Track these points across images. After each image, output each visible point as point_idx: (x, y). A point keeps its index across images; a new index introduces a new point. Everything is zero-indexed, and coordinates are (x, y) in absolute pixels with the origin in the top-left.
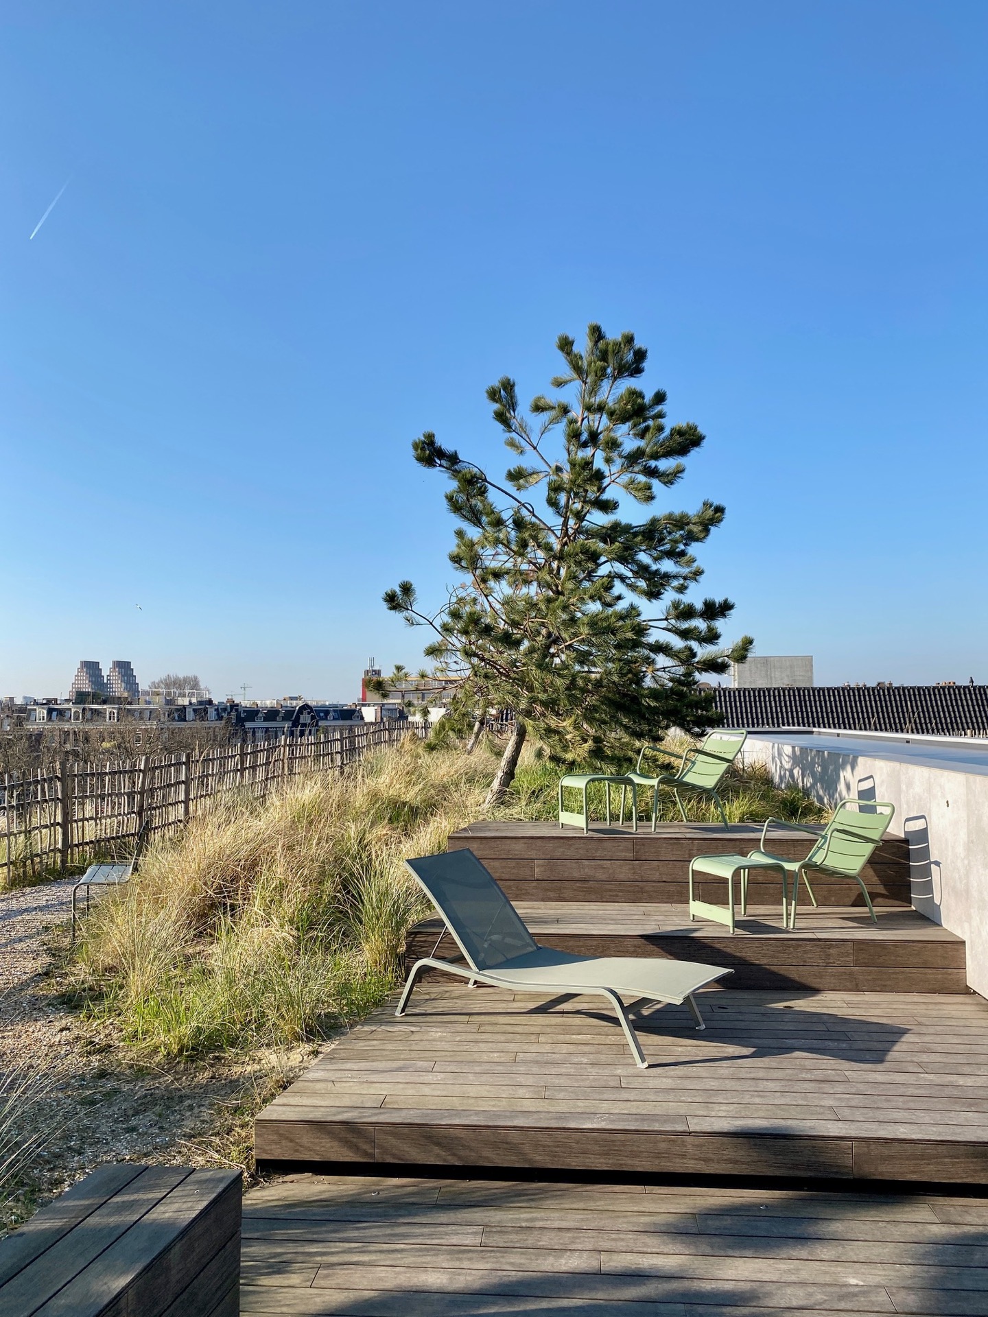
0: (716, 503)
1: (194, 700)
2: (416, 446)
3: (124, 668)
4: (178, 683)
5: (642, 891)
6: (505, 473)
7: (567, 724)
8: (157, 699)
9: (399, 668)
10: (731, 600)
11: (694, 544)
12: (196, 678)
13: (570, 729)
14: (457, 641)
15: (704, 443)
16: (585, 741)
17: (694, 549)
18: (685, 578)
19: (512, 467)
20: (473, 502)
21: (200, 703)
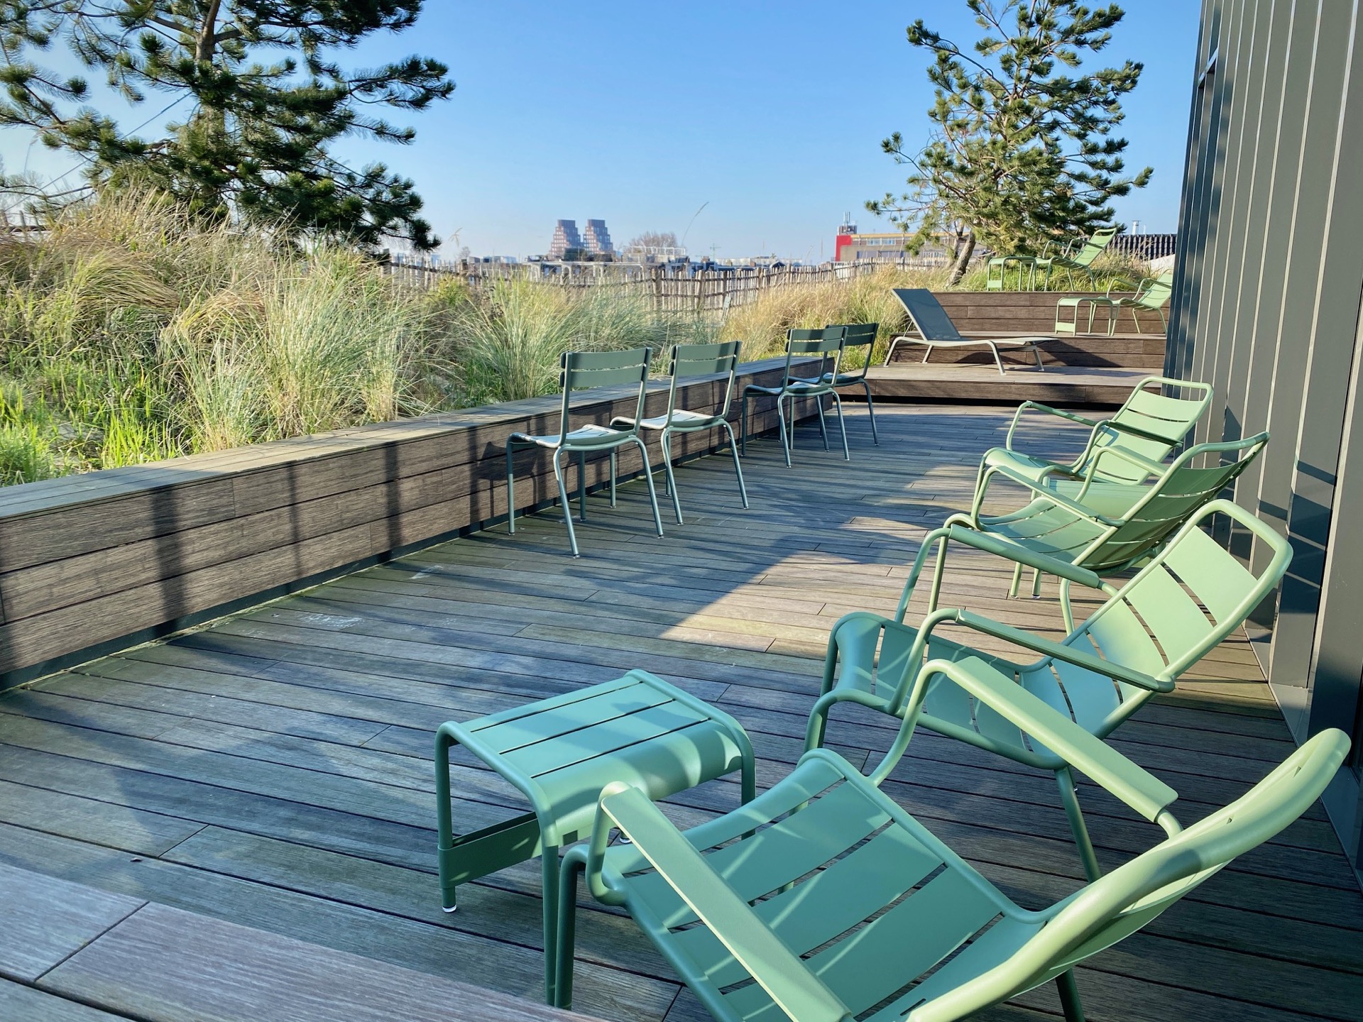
0: (1136, 62)
1: (673, 258)
2: (909, 31)
3: (599, 227)
4: (656, 241)
5: (1033, 324)
6: (974, 44)
7: (1001, 230)
8: (638, 257)
9: (888, 196)
10: (1126, 140)
11: (1123, 94)
12: (673, 236)
13: (1003, 232)
14: (930, 173)
15: (1123, 18)
16: (1012, 240)
17: (1123, 99)
18: (1110, 122)
19: (981, 40)
20: (946, 74)
21: (679, 260)
